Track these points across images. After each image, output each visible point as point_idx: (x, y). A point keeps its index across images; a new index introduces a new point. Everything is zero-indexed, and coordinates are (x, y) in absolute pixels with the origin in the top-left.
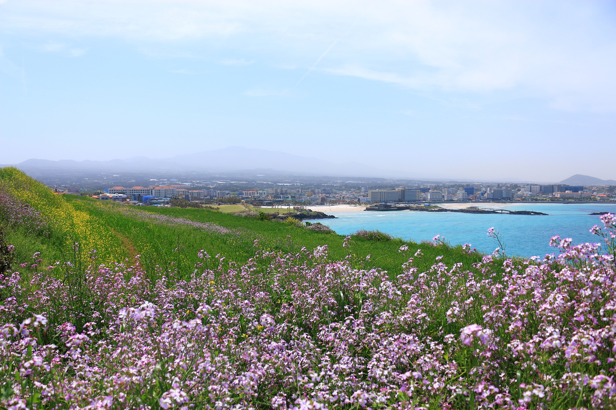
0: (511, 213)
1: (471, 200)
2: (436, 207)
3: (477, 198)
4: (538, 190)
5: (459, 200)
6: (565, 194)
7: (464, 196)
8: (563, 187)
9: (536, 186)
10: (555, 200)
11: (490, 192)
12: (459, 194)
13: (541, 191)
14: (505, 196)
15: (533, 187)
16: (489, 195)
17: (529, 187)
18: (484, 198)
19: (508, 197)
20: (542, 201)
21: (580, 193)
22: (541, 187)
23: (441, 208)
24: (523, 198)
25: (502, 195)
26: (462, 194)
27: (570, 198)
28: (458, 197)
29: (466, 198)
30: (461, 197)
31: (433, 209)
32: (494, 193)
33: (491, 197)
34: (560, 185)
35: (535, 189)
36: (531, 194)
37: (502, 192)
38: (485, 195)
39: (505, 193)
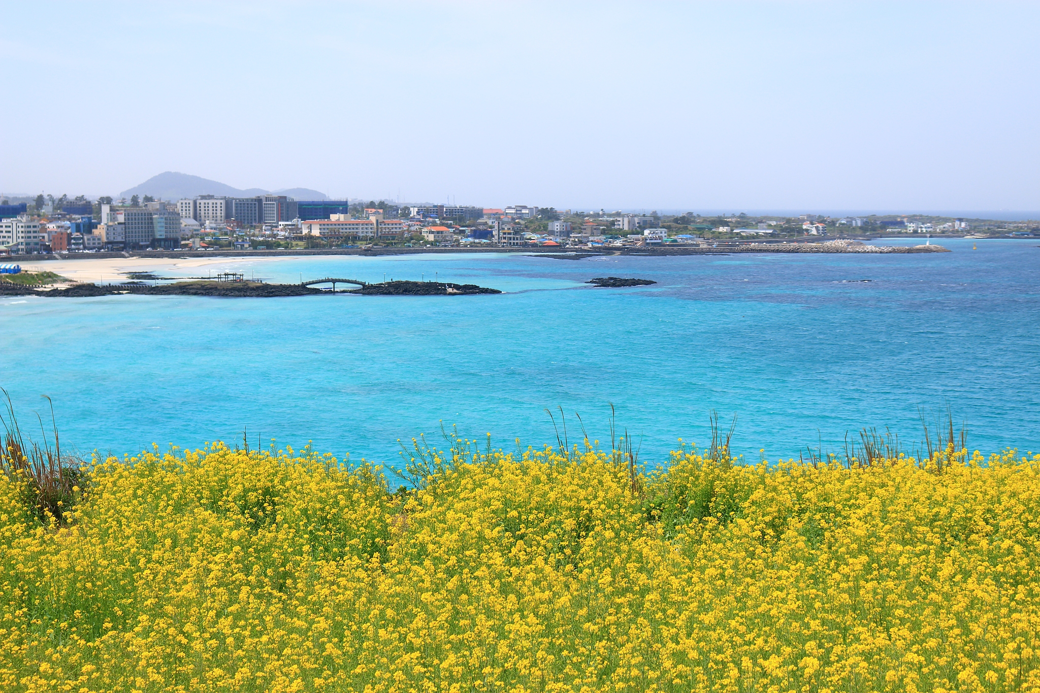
0: (368, 290)
1: (48, 249)
3: (74, 244)
4: (219, 214)
5: (13, 251)
6: (335, 225)
7: (32, 235)
8: (294, 203)
9: (211, 201)
10: (324, 246)
11: (113, 219)
12: (6, 227)
13: (228, 216)
14: (163, 233)
15: (202, 205)
16: (112, 232)
17: (192, 205)
18: (94, 244)
19: (172, 235)
20: (286, 248)
21: (375, 222)
22: (228, 203)
23: (71, 281)
24: (208, 239)
25: (153, 232)
26: (22, 227)
27: (355, 238)
28: (5, 239)
29: (37, 244)
30: (20, 240)
31: (50, 286)
32: (124, 223)
33: (119, 239)
34: (285, 197)
35: (211, 212)
36: (214, 225)
37: (151, 219)
38: (96, 232)
39: (163, 224)
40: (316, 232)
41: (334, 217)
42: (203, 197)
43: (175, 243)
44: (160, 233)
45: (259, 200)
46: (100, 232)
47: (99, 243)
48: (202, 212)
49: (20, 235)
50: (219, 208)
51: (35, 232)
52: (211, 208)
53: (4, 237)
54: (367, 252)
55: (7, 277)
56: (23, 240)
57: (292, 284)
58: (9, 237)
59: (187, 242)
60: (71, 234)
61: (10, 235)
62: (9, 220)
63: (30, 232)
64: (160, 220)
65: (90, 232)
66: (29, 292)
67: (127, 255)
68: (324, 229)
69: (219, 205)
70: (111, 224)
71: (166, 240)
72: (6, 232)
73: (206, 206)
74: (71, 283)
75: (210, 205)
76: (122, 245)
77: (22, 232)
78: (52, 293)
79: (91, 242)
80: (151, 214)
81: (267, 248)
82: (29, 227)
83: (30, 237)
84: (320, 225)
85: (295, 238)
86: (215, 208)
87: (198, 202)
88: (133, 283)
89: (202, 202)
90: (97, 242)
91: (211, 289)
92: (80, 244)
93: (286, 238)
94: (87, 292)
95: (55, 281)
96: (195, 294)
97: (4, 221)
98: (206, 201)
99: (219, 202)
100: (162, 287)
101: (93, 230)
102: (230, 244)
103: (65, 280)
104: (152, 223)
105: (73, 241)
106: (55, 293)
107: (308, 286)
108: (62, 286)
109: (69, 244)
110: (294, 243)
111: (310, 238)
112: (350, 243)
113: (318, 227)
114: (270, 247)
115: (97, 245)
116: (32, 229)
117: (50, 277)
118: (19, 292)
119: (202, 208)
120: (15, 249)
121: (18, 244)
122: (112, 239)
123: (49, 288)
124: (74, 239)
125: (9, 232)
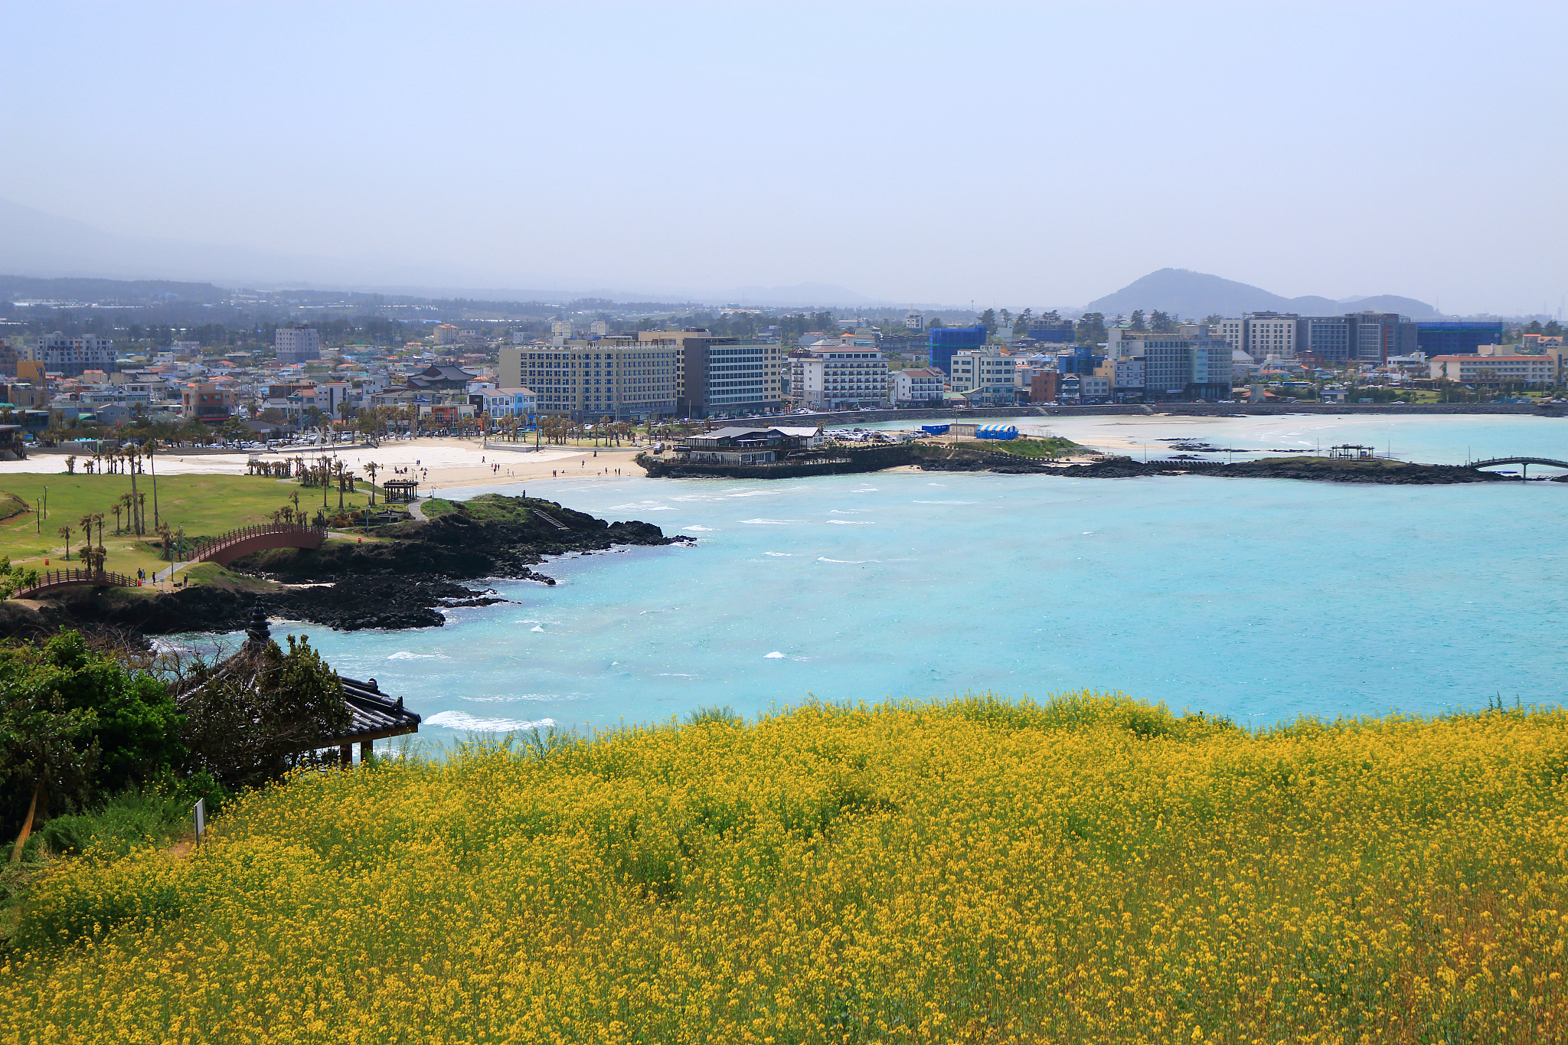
1: (1025, 398)
2: (1063, 446)
3: (1066, 391)
4: (1285, 344)
5: (976, 402)
6: (1487, 363)
7: (1003, 376)
8: (1411, 326)
9: (1272, 322)
10: (1471, 399)
11: (1126, 352)
12: (963, 363)
13: (1300, 347)
14: (1205, 375)
15: (1258, 329)
16: (1126, 372)
17: (1241, 328)
18: (1096, 391)
19: (1217, 379)
20: (1406, 400)
21: (1556, 359)
22: (1301, 324)
23: (1094, 452)
24: (1275, 385)
25: (1189, 373)
26: (989, 363)
27: (1522, 386)
28: (961, 383)
29: (1010, 390)
30: (985, 384)
31: (1063, 460)
32: (1144, 359)
33: (1136, 384)
34: (1396, 316)
35: (1271, 339)
36: (1280, 362)
37: (1187, 351)
38: (1100, 372)
39: (1206, 361)
40: (1454, 373)
41: (1485, 351)
42: (1260, 316)
43: (1223, 390)
44: (1200, 374)
45: (1351, 320)
46: (1105, 372)
47: (1104, 391)
48: (1258, 339)
49: (985, 376)
50: (1285, 334)
51: (1007, 372)
52: (1272, 334)
53: (960, 379)
54: (1547, 411)
55: (999, 445)
56: (988, 384)
57: (1454, 464)
58: (968, 379)
59: (1242, 389)
60: (1061, 375)
61: (969, 375)
62: (968, 353)
63: (999, 372)
64: (1201, 354)
65: (1090, 372)
66: (1035, 468)
67: (1149, 409)
68: (1468, 370)
69: (1285, 329)
70: (1122, 359)
71: (1208, 386)
72: (964, 371)
73: (1265, 329)
74: (1095, 456)
75: (1272, 329)
76: (1140, 394)
77: (988, 372)
78: (1072, 471)
79: (1093, 388)
80: (1186, 344)
81: (1376, 401)
82: (999, 363)
83: (999, 380)
84: (1462, 363)
85: (1419, 385)
86: (1278, 334)
87: (1252, 322)
88: (1185, 457)
89: (1259, 322)
90: (1100, 388)
91: (1322, 469)
92: (1076, 391)
93: (1403, 384)
94: (1127, 472)
95: (1070, 453)
96: (1297, 477)
97: (961, 353)
98: (1265, 322)
99: (1285, 323)
100: (1242, 465)
101: (1096, 369)
102: (1311, 394)
103: (1085, 451)
104: (1187, 358)
105: (1064, 387)
106: (1075, 471)
107: (1481, 469)
108: (1084, 461)
109: (1059, 391)
110: (1419, 393)
111: (1442, 384)
112: (1515, 394)
113: (1458, 366)
114: (1380, 401)
115: (1100, 393)
116: (1003, 368)
117: (1062, 445)
118: (1021, 469)
119: (1258, 334)
120: (977, 398)
121: (982, 391)
122: (1124, 384)
123: (1063, 463)
124: (1066, 382)
125: (968, 371)
